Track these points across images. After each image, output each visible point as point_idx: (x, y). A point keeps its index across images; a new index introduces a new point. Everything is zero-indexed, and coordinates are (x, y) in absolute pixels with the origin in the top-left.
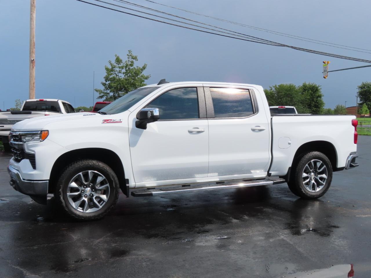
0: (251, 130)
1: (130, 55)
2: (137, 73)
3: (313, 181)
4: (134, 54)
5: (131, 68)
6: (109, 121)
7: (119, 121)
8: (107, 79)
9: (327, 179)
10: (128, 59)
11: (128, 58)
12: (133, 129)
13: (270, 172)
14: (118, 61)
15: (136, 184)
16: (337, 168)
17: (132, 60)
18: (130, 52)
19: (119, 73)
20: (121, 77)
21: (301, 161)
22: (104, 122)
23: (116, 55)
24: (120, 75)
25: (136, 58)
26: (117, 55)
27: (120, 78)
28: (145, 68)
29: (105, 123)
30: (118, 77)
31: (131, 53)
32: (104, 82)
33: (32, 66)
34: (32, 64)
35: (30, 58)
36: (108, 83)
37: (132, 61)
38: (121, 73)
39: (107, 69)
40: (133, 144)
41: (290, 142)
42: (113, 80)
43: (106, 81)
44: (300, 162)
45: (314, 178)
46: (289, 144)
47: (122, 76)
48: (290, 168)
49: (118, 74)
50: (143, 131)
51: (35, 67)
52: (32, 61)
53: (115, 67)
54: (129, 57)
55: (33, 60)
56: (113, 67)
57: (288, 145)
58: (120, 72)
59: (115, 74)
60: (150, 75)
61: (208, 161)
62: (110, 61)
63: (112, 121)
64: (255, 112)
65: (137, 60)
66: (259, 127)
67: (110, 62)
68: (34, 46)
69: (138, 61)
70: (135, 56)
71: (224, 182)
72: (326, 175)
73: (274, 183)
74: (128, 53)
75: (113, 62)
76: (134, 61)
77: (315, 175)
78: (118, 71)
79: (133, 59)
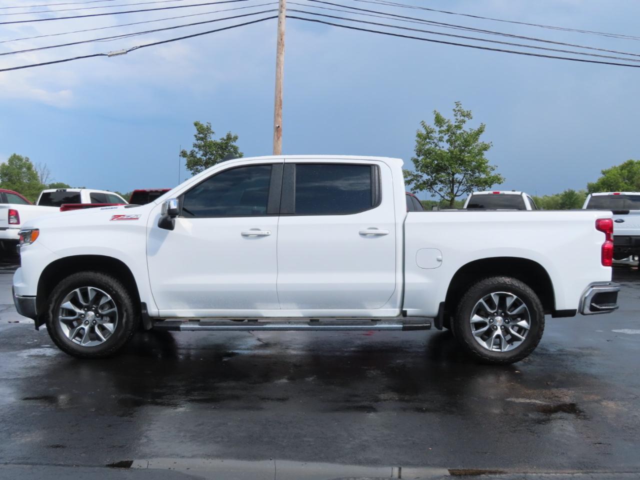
0: (359, 235)
1: (459, 111)
2: (469, 140)
3: (499, 332)
4: (465, 109)
5: (459, 132)
6: (122, 217)
7: (135, 217)
8: (419, 152)
9: (530, 331)
10: (456, 117)
11: (455, 115)
12: (153, 230)
13: (404, 309)
14: (439, 121)
15: (159, 312)
16: (556, 311)
17: (462, 118)
18: (457, 104)
19: (440, 142)
20: (443, 147)
21: (468, 293)
22: (112, 219)
23: (435, 111)
24: (441, 144)
25: (469, 114)
26: (437, 111)
27: (442, 149)
28: (481, 132)
29: (115, 220)
30: (437, 148)
31: (460, 106)
32: (416, 157)
33: (277, 136)
34: (277, 133)
35: (275, 124)
36: (420, 158)
37: (463, 120)
38: (443, 141)
39: (419, 136)
40: (151, 251)
41: (440, 257)
42: (428, 153)
43: (419, 156)
44: (465, 295)
45: (501, 327)
46: (439, 260)
47: (445, 147)
48: (441, 304)
49: (438, 144)
50: (168, 232)
51: (281, 138)
52: (278, 129)
53: (432, 132)
54: (457, 113)
55: (279, 127)
56: (429, 132)
57: (438, 262)
58: (441, 140)
59: (434, 143)
60: (491, 143)
61: (276, 283)
62: (423, 121)
63: (125, 217)
64: (373, 204)
65: (471, 118)
66: (376, 229)
67: (423, 124)
68: (281, 105)
69: (473, 119)
70: (467, 112)
71: (318, 320)
72: (528, 322)
73: (404, 329)
74: (454, 107)
75: (431, 124)
76: (466, 119)
77: (504, 321)
78: (438, 139)
79: (464, 116)
